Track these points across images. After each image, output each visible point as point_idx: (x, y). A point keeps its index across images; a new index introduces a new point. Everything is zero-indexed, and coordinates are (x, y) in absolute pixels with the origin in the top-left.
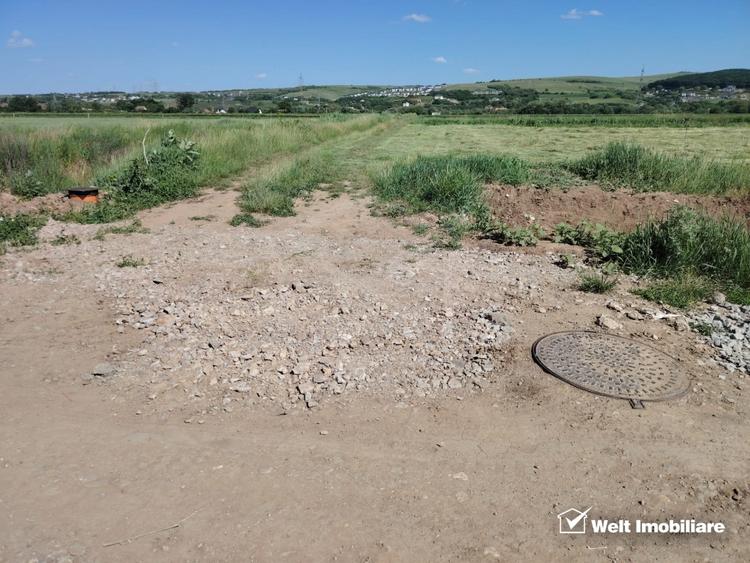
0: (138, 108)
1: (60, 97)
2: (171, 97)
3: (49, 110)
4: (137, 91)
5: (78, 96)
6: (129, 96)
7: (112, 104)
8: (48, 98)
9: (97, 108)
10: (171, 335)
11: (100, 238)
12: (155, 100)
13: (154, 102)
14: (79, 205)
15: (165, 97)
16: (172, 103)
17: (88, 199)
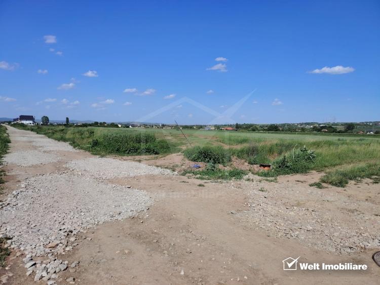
0: (323, 130)
1: (288, 125)
2: (342, 125)
3: (283, 130)
4: (325, 122)
5: (296, 125)
6: (320, 124)
7: (311, 128)
8: (284, 125)
9: (303, 130)
10: (256, 210)
11: (260, 181)
12: (333, 126)
13: (332, 128)
14: (262, 169)
15: (338, 125)
16: (342, 128)
17: (266, 168)
